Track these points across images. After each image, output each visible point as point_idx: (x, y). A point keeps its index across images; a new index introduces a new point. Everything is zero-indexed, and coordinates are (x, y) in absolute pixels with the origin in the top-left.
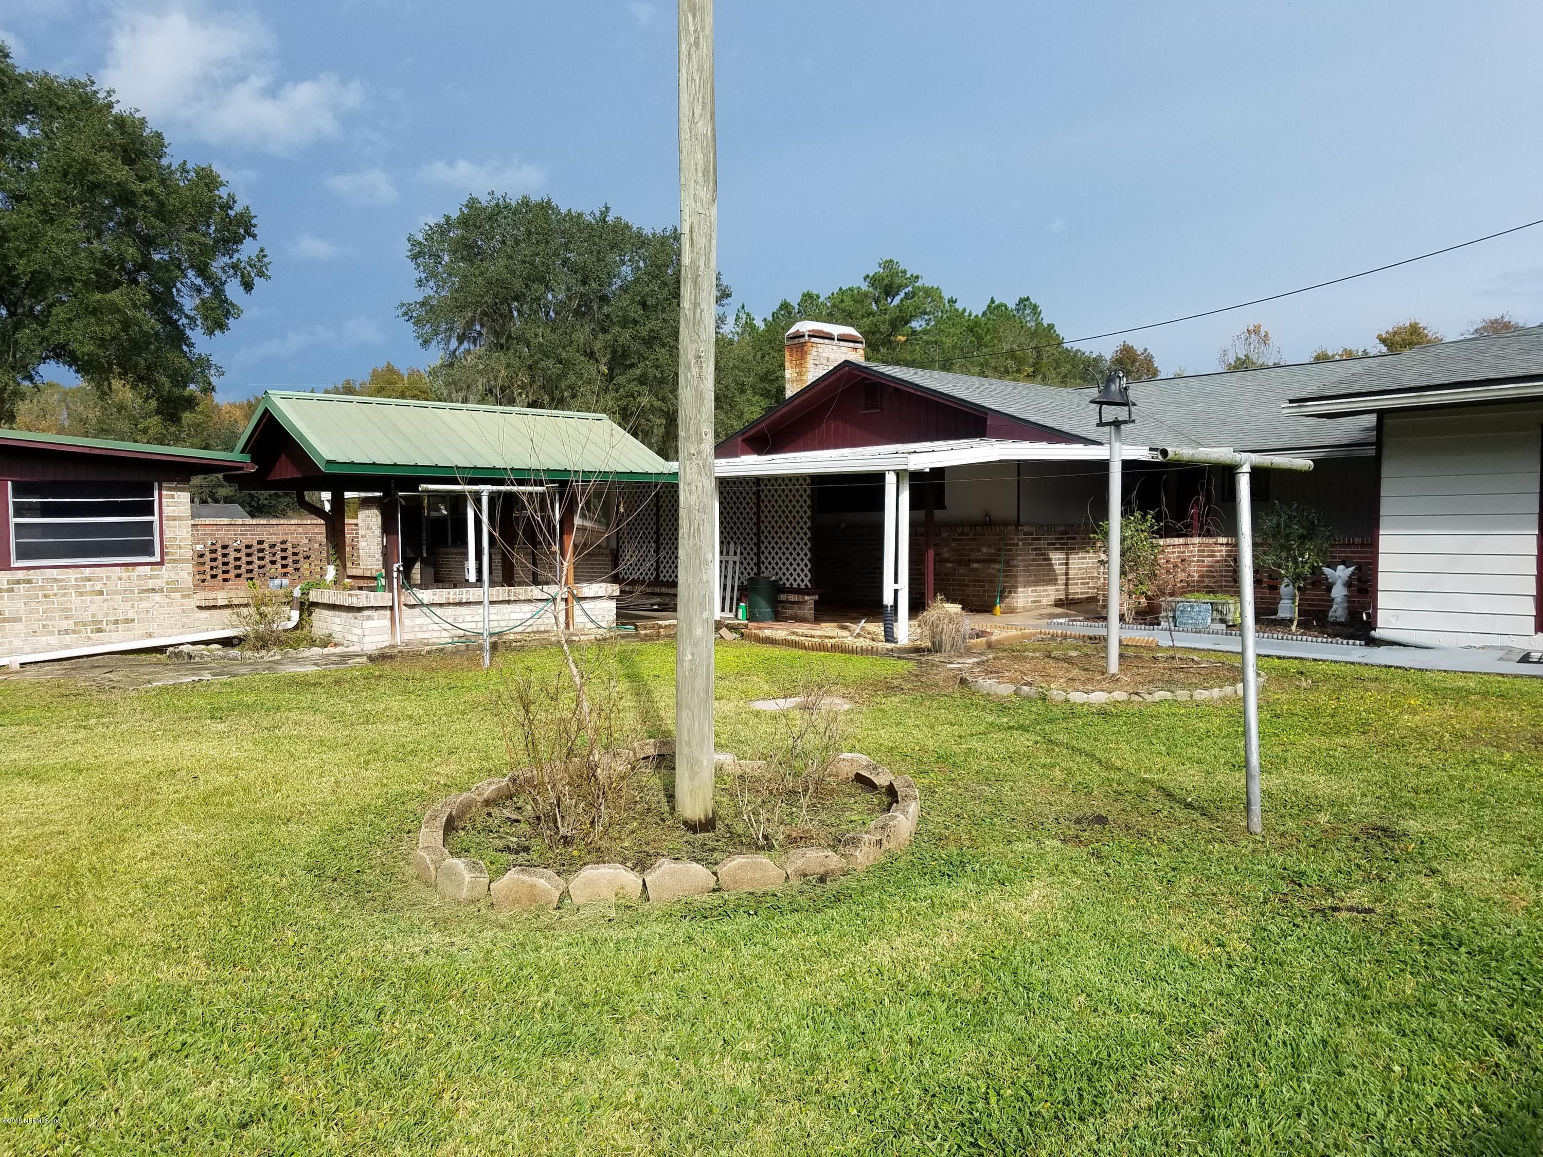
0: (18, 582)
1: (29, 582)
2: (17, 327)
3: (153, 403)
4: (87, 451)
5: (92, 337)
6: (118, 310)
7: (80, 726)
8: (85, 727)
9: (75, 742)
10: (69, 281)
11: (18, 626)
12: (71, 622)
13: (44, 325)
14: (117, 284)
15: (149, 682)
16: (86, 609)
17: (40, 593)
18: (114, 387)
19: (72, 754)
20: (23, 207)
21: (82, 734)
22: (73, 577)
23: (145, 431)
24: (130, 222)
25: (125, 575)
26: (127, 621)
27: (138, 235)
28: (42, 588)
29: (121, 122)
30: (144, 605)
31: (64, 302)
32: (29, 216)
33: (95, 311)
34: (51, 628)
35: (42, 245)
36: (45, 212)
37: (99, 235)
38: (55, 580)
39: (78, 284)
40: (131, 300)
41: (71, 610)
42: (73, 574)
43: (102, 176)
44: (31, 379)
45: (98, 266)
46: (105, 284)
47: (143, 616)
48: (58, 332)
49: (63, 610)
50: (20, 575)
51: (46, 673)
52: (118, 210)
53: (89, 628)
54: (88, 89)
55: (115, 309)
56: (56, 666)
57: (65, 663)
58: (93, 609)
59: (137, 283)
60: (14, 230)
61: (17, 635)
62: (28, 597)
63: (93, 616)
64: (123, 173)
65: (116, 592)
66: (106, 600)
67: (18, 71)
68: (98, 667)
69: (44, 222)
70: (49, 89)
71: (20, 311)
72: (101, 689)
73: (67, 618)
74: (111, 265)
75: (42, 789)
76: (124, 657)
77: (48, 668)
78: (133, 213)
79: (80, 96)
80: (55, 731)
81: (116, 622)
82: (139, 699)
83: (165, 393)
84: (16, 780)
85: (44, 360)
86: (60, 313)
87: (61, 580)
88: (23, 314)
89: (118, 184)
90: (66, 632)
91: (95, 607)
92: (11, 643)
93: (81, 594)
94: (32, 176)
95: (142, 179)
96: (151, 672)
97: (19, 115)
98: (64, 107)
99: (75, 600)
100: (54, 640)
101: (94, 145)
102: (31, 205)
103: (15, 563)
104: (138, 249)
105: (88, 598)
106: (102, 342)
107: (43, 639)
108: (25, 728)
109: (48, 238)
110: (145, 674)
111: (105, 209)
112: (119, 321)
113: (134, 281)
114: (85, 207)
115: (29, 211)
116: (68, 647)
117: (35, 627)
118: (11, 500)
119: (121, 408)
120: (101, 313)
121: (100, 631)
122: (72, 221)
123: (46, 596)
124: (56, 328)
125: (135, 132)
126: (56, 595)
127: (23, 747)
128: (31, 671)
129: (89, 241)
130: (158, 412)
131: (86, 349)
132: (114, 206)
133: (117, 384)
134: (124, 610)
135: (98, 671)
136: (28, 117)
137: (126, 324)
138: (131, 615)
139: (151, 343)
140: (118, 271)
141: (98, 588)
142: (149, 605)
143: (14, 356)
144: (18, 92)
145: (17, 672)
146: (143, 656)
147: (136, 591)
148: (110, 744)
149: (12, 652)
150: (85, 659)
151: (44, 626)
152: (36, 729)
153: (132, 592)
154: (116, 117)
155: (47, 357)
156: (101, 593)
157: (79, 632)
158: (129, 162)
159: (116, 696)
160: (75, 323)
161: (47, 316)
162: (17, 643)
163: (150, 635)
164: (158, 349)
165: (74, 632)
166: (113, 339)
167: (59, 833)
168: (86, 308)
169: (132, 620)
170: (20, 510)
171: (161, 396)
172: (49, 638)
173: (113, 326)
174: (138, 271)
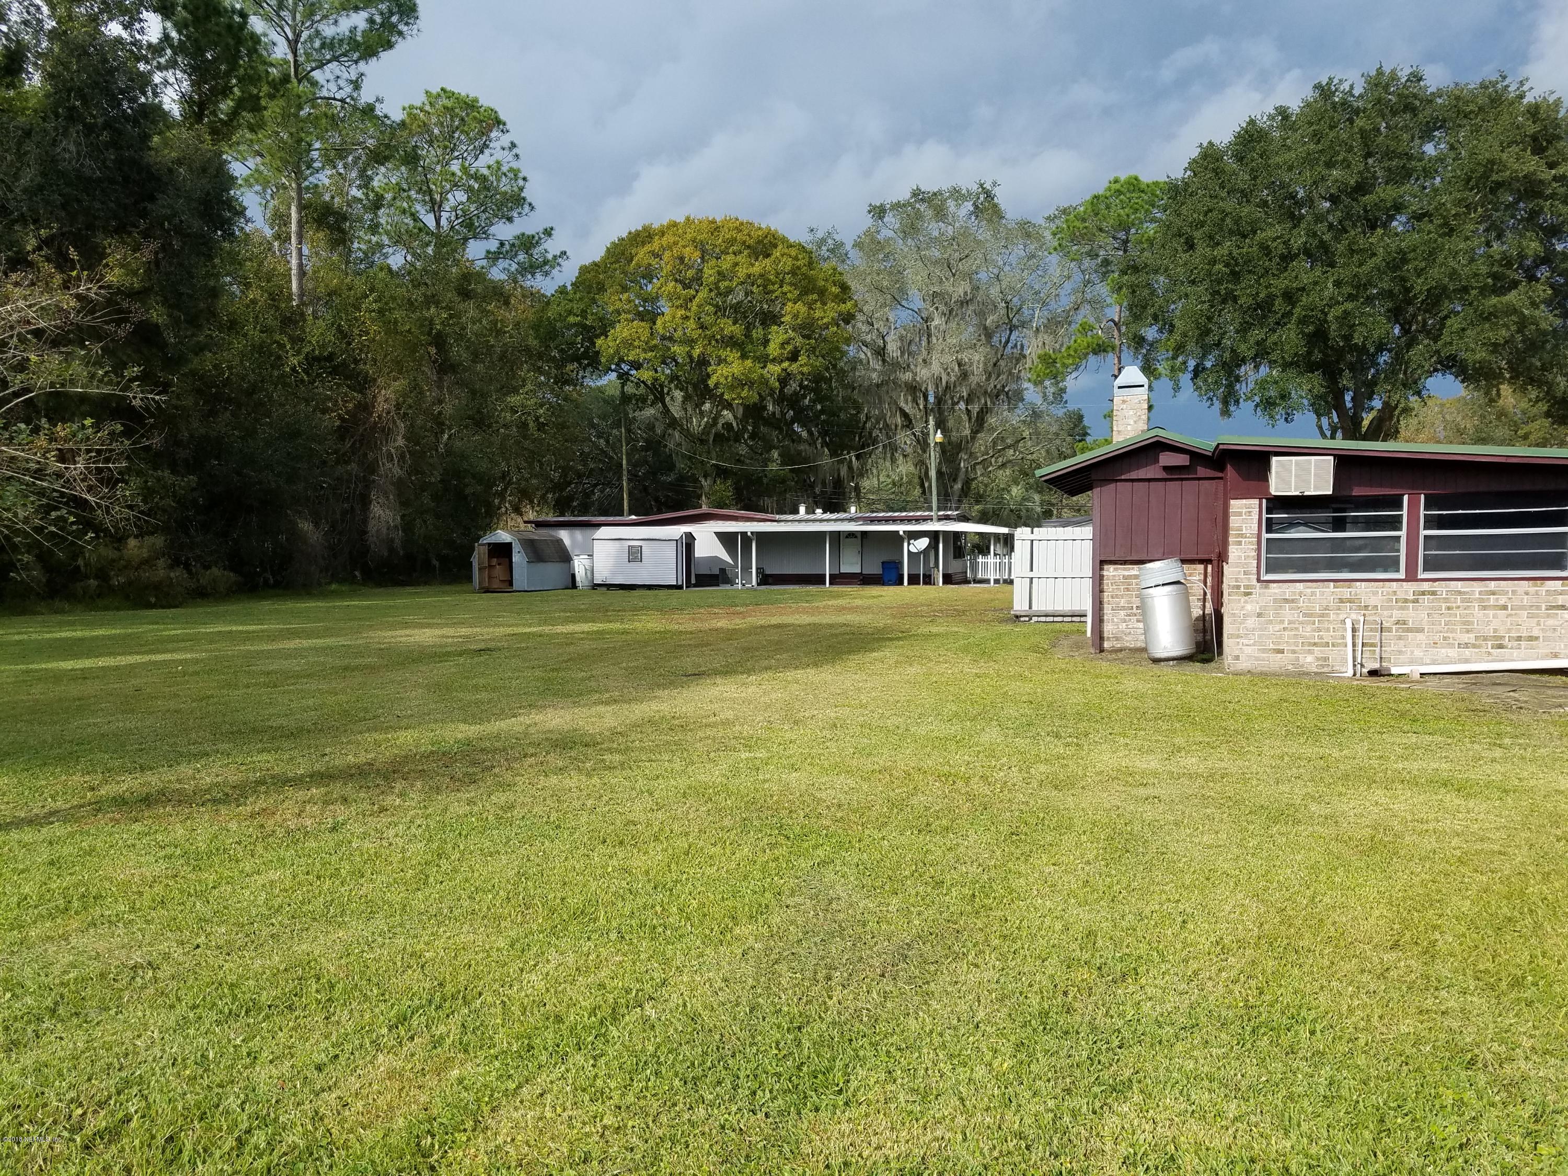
0: (1423, 593)
1: (1434, 593)
2: (1410, 345)
3: (1543, 407)
4: (1503, 460)
5: (1484, 344)
6: (1515, 311)
7: (1495, 744)
8: (1500, 746)
9: (1493, 760)
10: (1465, 290)
11: (1420, 636)
12: (1472, 636)
13: (1436, 339)
14: (1515, 284)
15: (1560, 706)
16: (1488, 623)
17: (1444, 606)
18: (1502, 392)
19: (1496, 772)
20: (1426, 225)
21: (1498, 753)
22: (1478, 590)
23: (1525, 437)
24: (1534, 214)
25: (1532, 590)
26: (1531, 638)
27: (1541, 227)
28: (1446, 600)
29: (1534, 112)
30: (1550, 622)
31: (1458, 312)
32: (1429, 232)
33: (1488, 317)
34: (1451, 641)
35: (1440, 259)
36: (1446, 224)
37: (1499, 237)
38: (1460, 593)
39: (1474, 292)
40: (1530, 297)
41: (1473, 623)
42: (1477, 587)
43: (1508, 173)
44: (1419, 393)
45: (1495, 269)
46: (1501, 285)
47: (1549, 634)
48: (1451, 344)
49: (1464, 623)
50: (1426, 586)
51: (1448, 686)
52: (1522, 205)
53: (1490, 643)
54: (1499, 86)
55: (1512, 310)
56: (1455, 679)
57: (1463, 676)
58: (1495, 624)
59: (1537, 280)
60: (1414, 250)
61: (1419, 646)
62: (1432, 608)
63: (1495, 631)
64: (1532, 164)
65: (1522, 608)
66: (1510, 615)
67: (1430, 90)
68: (1499, 684)
69: (1442, 235)
70: (1458, 98)
71: (1414, 328)
72: (1508, 709)
73: (1468, 631)
74: (1509, 265)
75: (1471, 804)
76: (1525, 676)
77: (1448, 680)
78: (1538, 205)
79: (1490, 96)
80: (1469, 746)
81: (1519, 639)
82: (1554, 723)
83: (1559, 394)
84: (1443, 790)
85: (1430, 374)
86: (1454, 323)
87: (1465, 593)
88: (1417, 331)
89: (1525, 177)
90: (1467, 646)
91: (1497, 622)
92: (1412, 652)
93: (1485, 608)
94: (1436, 190)
95: (1551, 166)
96: (1561, 696)
97: (1427, 135)
98: (1471, 112)
99: (1477, 613)
100: (1453, 653)
101: (1501, 143)
102: (1431, 221)
103: (1422, 575)
104: (1541, 242)
105: (1491, 613)
106: (1495, 348)
107: (1443, 651)
108: (1438, 739)
109: (1446, 253)
110: (1554, 697)
111: (1509, 206)
112: (1515, 323)
113: (1532, 278)
114: (1487, 210)
115: (1431, 227)
116: (1467, 661)
117: (1436, 638)
118: (1422, 512)
119: (1502, 414)
120: (1496, 317)
121: (1501, 647)
122: (1472, 227)
123: (1449, 608)
124: (1448, 340)
125: (1549, 116)
126: (1458, 607)
127: (1441, 758)
128: (1433, 682)
129: (1488, 244)
130: (1548, 414)
131: (1478, 357)
132: (1517, 202)
133: (1505, 389)
134: (1528, 626)
135: (1499, 688)
136: (1436, 133)
137: (1523, 324)
138: (1535, 633)
139: (1548, 341)
140: (1516, 270)
141: (1502, 602)
142: (1557, 623)
143: (1405, 373)
144: (1428, 111)
145: (1418, 682)
146: (1546, 678)
147: (1544, 607)
148: (1533, 768)
149: (1412, 662)
150: (1484, 675)
151: (1445, 638)
152: (1450, 741)
153: (1539, 608)
154: (1530, 105)
155: (1436, 370)
156: (1505, 608)
157: (1479, 647)
158: (1538, 150)
159: (1525, 717)
160: (1468, 332)
161: (1441, 330)
162: (1418, 653)
163: (1555, 656)
164: (1556, 346)
165: (1474, 646)
166: (1507, 342)
167: (1500, 853)
168: (1481, 315)
169: (1537, 638)
170: (1431, 522)
171: (1554, 398)
172: (1449, 650)
173: (1509, 329)
174: (1537, 267)
